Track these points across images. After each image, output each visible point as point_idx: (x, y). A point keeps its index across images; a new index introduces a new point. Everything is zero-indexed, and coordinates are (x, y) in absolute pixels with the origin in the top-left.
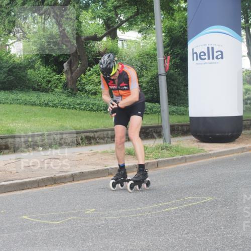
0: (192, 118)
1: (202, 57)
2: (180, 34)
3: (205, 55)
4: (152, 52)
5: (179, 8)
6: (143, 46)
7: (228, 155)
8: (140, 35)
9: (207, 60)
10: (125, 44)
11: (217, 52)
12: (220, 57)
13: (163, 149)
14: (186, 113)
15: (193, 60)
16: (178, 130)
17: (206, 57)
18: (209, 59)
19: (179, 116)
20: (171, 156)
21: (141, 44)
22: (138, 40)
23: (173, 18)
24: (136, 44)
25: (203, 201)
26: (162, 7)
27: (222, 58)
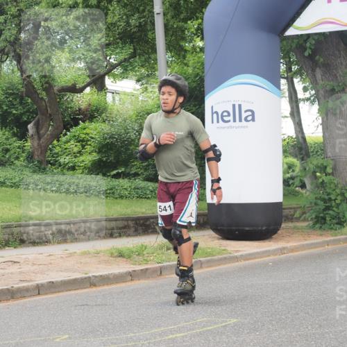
0: (210, 205)
1: (226, 119)
2: (195, 85)
3: (229, 115)
5: (194, 48)
6: (142, 100)
7: (261, 257)
8: (138, 86)
9: (232, 123)
10: (117, 98)
11: (246, 111)
12: (250, 118)
13: (168, 249)
14: (202, 197)
15: (213, 122)
17: (231, 118)
18: (235, 121)
21: (140, 98)
22: (135, 92)
23: (185, 61)
24: (133, 98)
25: (224, 324)
26: (170, 47)
27: (253, 120)
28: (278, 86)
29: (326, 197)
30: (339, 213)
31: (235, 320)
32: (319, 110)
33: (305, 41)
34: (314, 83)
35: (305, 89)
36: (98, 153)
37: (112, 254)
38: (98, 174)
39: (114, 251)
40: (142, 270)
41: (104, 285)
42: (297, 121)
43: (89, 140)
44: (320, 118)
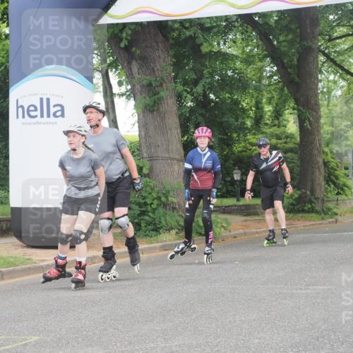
0: (14, 210)
1: (32, 114)
3: (36, 110)
9: (39, 119)
11: (54, 106)
12: (59, 114)
14: (5, 201)
15: (18, 118)
17: (38, 113)
18: (42, 116)
25: (23, 343)
27: (63, 115)
28: (90, 79)
29: (142, 201)
30: (155, 219)
31: (36, 338)
32: (135, 106)
33: (121, 31)
34: (130, 77)
35: (120, 84)
42: (112, 118)
44: (136, 115)
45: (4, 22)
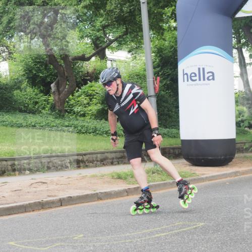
0: (183, 141)
1: (193, 78)
2: (171, 54)
3: (196, 76)
4: (142, 73)
5: (170, 27)
6: (132, 66)
7: (221, 179)
8: (129, 55)
9: (198, 81)
10: (114, 64)
11: (208, 73)
12: (211, 78)
13: (153, 173)
14: (177, 136)
15: (184, 81)
16: (170, 153)
17: (197, 78)
18: (200, 80)
19: (171, 139)
20: (162, 180)
21: (131, 64)
22: (127, 60)
23: (163, 37)
24: (126, 64)
25: (195, 227)
26: (152, 27)
27: (213, 79)
28: (231, 54)
31: (203, 224)
33: (251, 22)
35: (251, 57)
36: (102, 104)
37: (113, 176)
38: (101, 119)
39: (114, 174)
40: (135, 188)
41: (107, 199)
42: (245, 79)
43: (94, 95)
45: (172, 19)
